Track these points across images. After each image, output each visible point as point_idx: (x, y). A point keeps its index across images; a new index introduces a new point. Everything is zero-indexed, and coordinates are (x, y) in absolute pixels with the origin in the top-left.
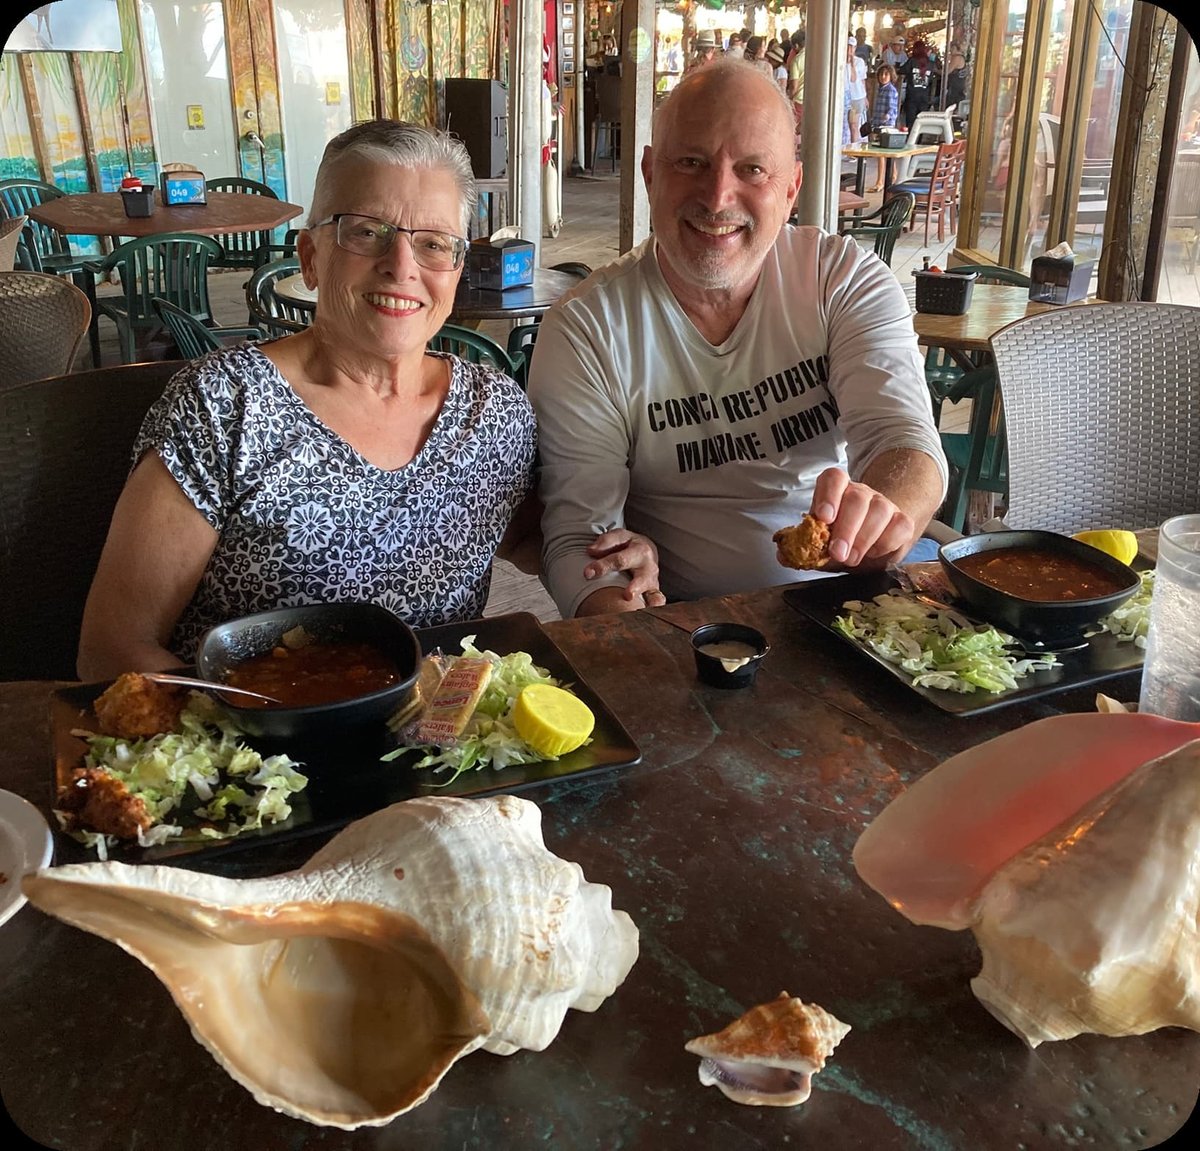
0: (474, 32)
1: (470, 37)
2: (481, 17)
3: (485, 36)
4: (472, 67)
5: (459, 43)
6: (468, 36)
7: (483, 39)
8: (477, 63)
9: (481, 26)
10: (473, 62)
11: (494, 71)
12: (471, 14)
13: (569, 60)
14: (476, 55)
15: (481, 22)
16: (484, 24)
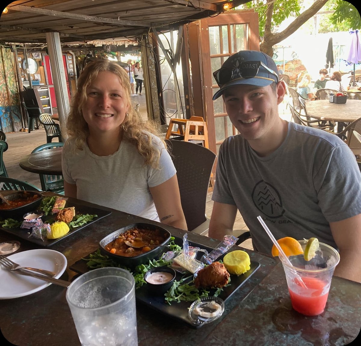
0: (8, 67)
1: (7, 69)
2: (10, 63)
3: (12, 68)
4: (8, 77)
5: (3, 71)
6: (6, 68)
7: (12, 69)
8: (10, 76)
9: (11, 66)
10: (9, 76)
11: (17, 78)
12: (5, 62)
13: (72, 72)
14: (10, 74)
15: (10, 64)
16: (11, 65)
